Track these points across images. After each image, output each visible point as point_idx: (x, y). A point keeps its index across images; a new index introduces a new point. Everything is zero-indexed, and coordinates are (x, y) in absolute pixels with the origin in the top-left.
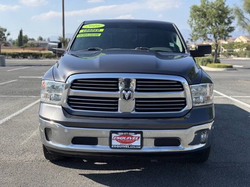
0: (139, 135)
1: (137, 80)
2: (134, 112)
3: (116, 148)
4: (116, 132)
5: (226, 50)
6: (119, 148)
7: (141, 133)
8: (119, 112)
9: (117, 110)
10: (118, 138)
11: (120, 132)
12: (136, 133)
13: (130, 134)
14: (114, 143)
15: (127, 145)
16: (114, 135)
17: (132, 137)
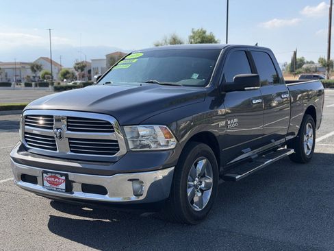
0: (64, 178)
1: (68, 118)
2: (70, 153)
4: (46, 172)
7: (66, 175)
8: (59, 151)
9: (56, 149)
10: (48, 179)
11: (49, 172)
13: (57, 175)
14: (46, 183)
15: (54, 187)
16: (45, 175)
17: (59, 179)
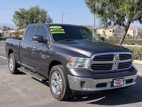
0: (123, 79)
1: (120, 55)
2: (117, 70)
3: (115, 87)
4: (115, 79)
5: (15, 36)
6: (116, 86)
7: (123, 78)
8: (113, 70)
9: (111, 69)
10: (116, 82)
11: (117, 79)
12: (122, 78)
13: (120, 79)
14: (115, 84)
15: (119, 85)
16: (114, 81)
